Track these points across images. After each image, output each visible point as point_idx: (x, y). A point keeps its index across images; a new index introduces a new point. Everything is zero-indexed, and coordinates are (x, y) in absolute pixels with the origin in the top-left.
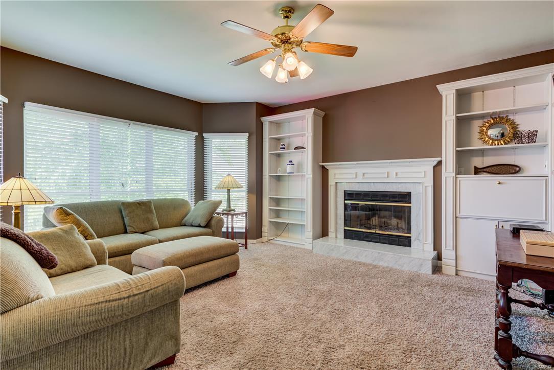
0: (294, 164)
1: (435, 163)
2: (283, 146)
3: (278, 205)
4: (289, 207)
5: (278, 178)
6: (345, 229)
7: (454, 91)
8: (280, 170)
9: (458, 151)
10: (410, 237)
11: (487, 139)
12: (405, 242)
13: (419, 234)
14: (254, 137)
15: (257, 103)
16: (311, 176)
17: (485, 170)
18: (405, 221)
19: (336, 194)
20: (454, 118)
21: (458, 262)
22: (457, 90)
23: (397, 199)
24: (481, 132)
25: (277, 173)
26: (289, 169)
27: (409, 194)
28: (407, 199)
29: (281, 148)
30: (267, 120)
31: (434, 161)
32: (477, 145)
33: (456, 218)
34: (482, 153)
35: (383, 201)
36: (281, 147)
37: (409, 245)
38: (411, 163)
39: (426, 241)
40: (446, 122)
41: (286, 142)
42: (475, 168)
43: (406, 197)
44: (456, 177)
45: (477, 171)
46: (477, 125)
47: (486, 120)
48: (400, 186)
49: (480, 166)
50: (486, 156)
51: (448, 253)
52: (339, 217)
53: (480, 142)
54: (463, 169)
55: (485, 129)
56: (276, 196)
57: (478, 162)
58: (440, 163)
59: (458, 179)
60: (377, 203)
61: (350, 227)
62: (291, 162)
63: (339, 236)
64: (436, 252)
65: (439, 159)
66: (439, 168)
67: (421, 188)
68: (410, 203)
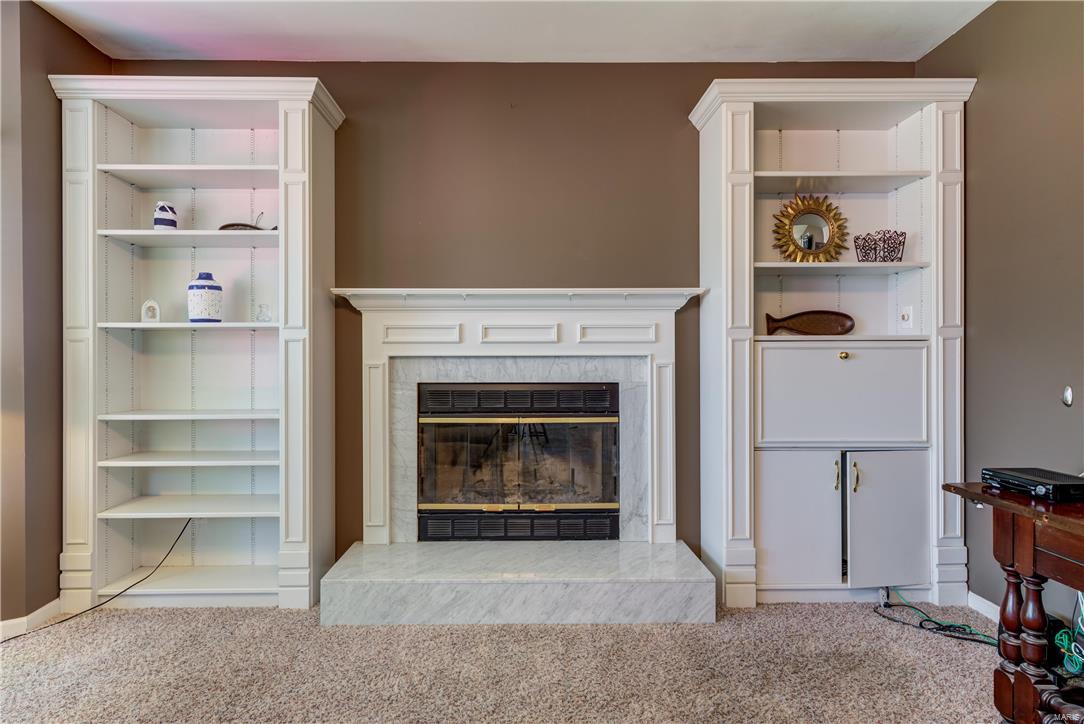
0: (218, 288)
1: (683, 302)
2: (169, 215)
4: (194, 454)
5: (144, 342)
6: (420, 512)
7: (751, 107)
8: (151, 309)
9: (758, 270)
10: (617, 511)
11: (792, 247)
12: (602, 526)
13: (642, 498)
16: (305, 334)
19: (392, 396)
20: (750, 179)
21: (760, 568)
22: (757, 106)
23: (578, 405)
24: (779, 231)
25: (139, 321)
26: (198, 304)
27: (612, 389)
28: (608, 405)
29: (158, 221)
31: (680, 296)
33: (757, 449)
35: (540, 412)
36: (159, 215)
37: (614, 534)
39: (660, 519)
40: (734, 188)
41: (181, 199)
42: (768, 318)
43: (603, 397)
44: (756, 341)
45: (772, 326)
47: (788, 201)
48: (588, 365)
49: (776, 314)
50: (788, 290)
51: (738, 552)
52: (399, 471)
55: (787, 222)
56: (133, 411)
59: (760, 346)
60: (523, 421)
61: (435, 501)
62: (208, 277)
63: (400, 538)
65: (694, 291)
66: (688, 319)
67: (646, 372)
68: (615, 412)
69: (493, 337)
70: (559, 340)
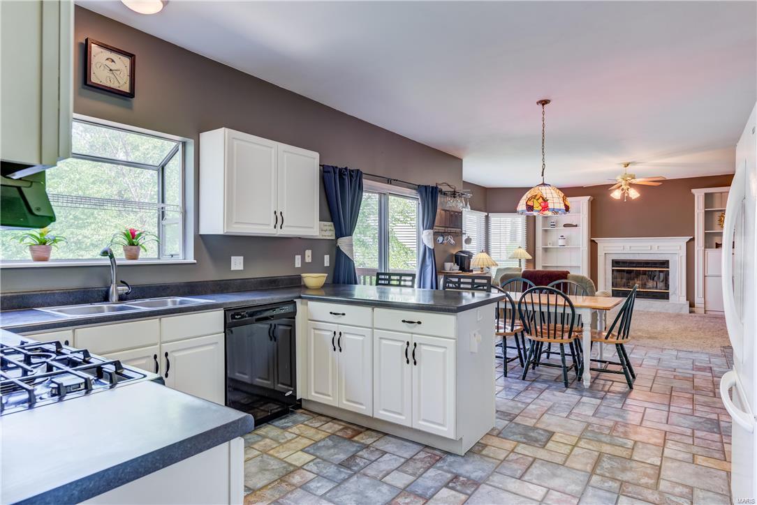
0: (565, 239)
1: (689, 240)
2: (553, 224)
6: (612, 290)
8: (550, 243)
10: (668, 292)
12: (665, 296)
13: (675, 290)
16: (587, 248)
19: (605, 262)
20: (703, 211)
21: (706, 305)
22: (705, 194)
23: (658, 266)
24: (720, 220)
25: (547, 246)
26: (561, 242)
27: (668, 262)
28: (666, 266)
32: (718, 229)
33: (705, 276)
34: (720, 234)
35: (646, 267)
37: (668, 298)
38: (670, 240)
39: (681, 294)
40: (698, 214)
42: (716, 244)
43: (665, 264)
45: (718, 246)
46: (717, 216)
47: (723, 212)
48: (661, 256)
49: (719, 242)
51: (698, 300)
52: (607, 280)
53: (720, 227)
54: (709, 245)
55: (723, 218)
59: (706, 252)
60: (640, 269)
61: (617, 287)
62: (562, 236)
64: (689, 301)
65: (692, 237)
66: (690, 244)
67: (677, 257)
68: (668, 268)
69: (632, 248)
70: (651, 249)
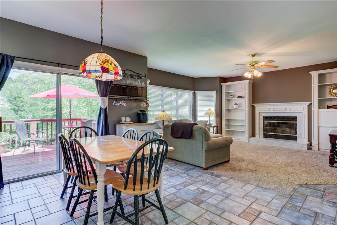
1: (308, 104)
2: (232, 96)
3: (229, 123)
4: (235, 124)
5: (229, 111)
6: (264, 134)
7: (317, 75)
8: (230, 107)
9: (319, 99)
10: (297, 136)
11: (333, 94)
12: (295, 138)
13: (301, 135)
14: (219, 92)
15: (220, 77)
16: (248, 110)
17: (332, 107)
18: (294, 129)
19: (259, 117)
20: (317, 85)
21: (319, 145)
22: (319, 74)
23: (290, 120)
24: (330, 91)
26: (235, 106)
27: (296, 117)
28: (295, 120)
30: (224, 85)
31: (308, 103)
32: (328, 97)
33: (318, 127)
34: (331, 100)
35: (283, 121)
37: (296, 140)
38: (297, 104)
39: (304, 137)
40: (314, 87)
41: (233, 94)
42: (328, 106)
43: (295, 119)
44: (318, 110)
45: (328, 107)
46: (328, 88)
47: (332, 86)
48: (292, 114)
49: (330, 105)
50: (332, 101)
51: (314, 142)
52: (261, 128)
53: (330, 95)
54: (321, 107)
55: (332, 90)
56: (228, 118)
57: (329, 104)
58: (311, 104)
59: (319, 111)
60: (280, 122)
61: (266, 132)
62: (236, 103)
63: (261, 137)
64: (309, 142)
65: (311, 102)
66: (310, 106)
67: (302, 115)
68: (297, 121)
69: (275, 110)
70: (286, 110)
